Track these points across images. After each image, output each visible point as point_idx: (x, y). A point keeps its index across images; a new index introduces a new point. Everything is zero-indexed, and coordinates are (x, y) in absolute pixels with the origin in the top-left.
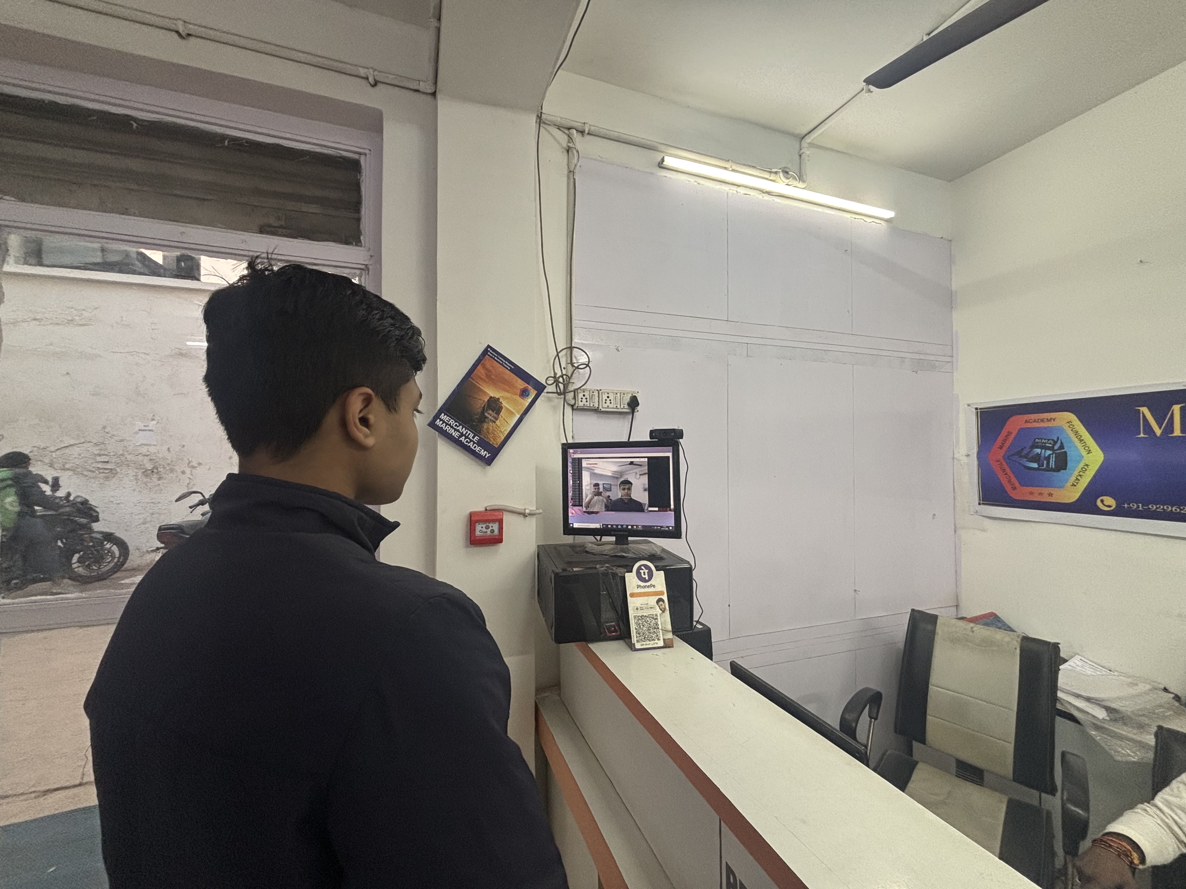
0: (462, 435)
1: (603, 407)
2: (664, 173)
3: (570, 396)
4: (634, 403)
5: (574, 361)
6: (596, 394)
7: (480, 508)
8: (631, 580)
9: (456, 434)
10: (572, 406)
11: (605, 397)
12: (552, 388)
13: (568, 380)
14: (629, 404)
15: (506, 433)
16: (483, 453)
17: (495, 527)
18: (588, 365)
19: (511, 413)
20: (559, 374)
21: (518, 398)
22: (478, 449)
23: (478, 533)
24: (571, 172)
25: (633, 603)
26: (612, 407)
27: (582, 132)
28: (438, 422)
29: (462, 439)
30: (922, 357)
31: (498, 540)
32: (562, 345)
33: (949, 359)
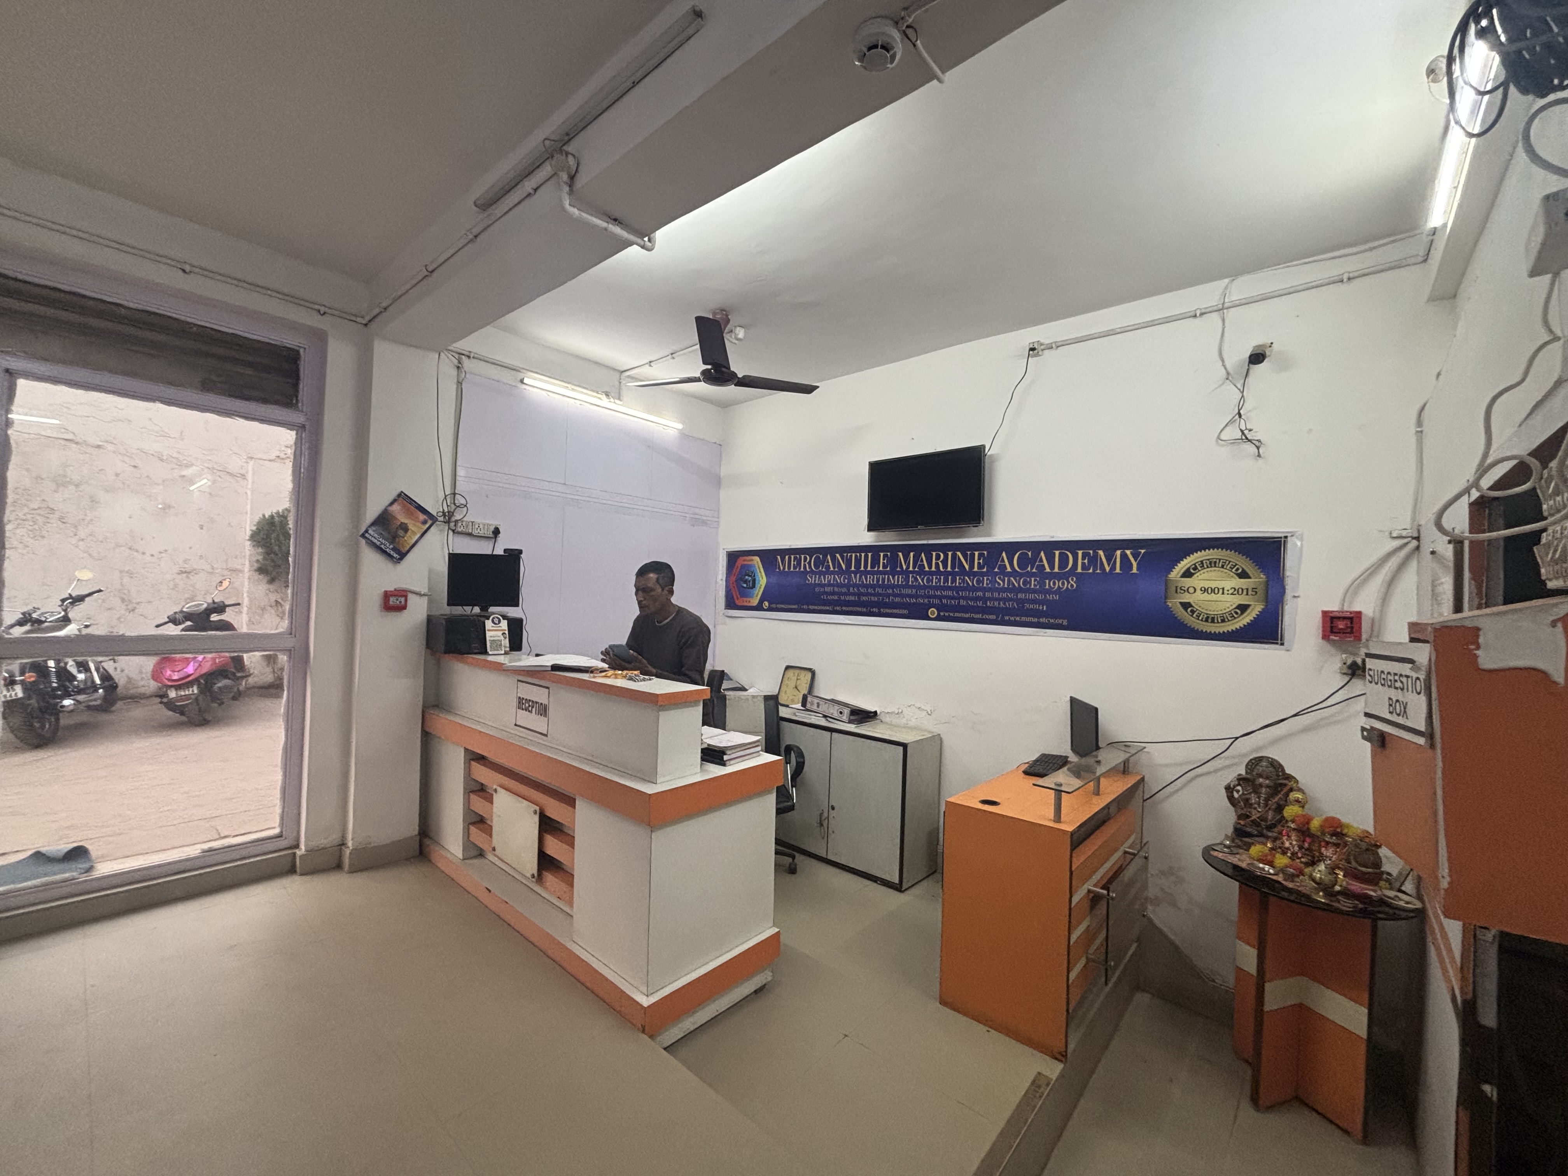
0: (382, 543)
1: (475, 532)
2: (524, 386)
3: (452, 524)
4: (496, 532)
5: (456, 502)
6: (471, 524)
7: (391, 588)
8: (489, 624)
9: (378, 543)
10: (453, 531)
11: (477, 526)
12: (441, 519)
13: (451, 514)
14: (493, 532)
15: (411, 545)
16: (395, 555)
17: (403, 600)
18: (466, 506)
19: (414, 533)
20: (446, 510)
21: (421, 525)
22: (392, 553)
23: (391, 603)
24: (459, 383)
25: (489, 634)
26: (481, 533)
27: (469, 357)
28: (367, 535)
29: (382, 546)
30: (697, 517)
31: (402, 608)
32: (448, 492)
33: (716, 520)
